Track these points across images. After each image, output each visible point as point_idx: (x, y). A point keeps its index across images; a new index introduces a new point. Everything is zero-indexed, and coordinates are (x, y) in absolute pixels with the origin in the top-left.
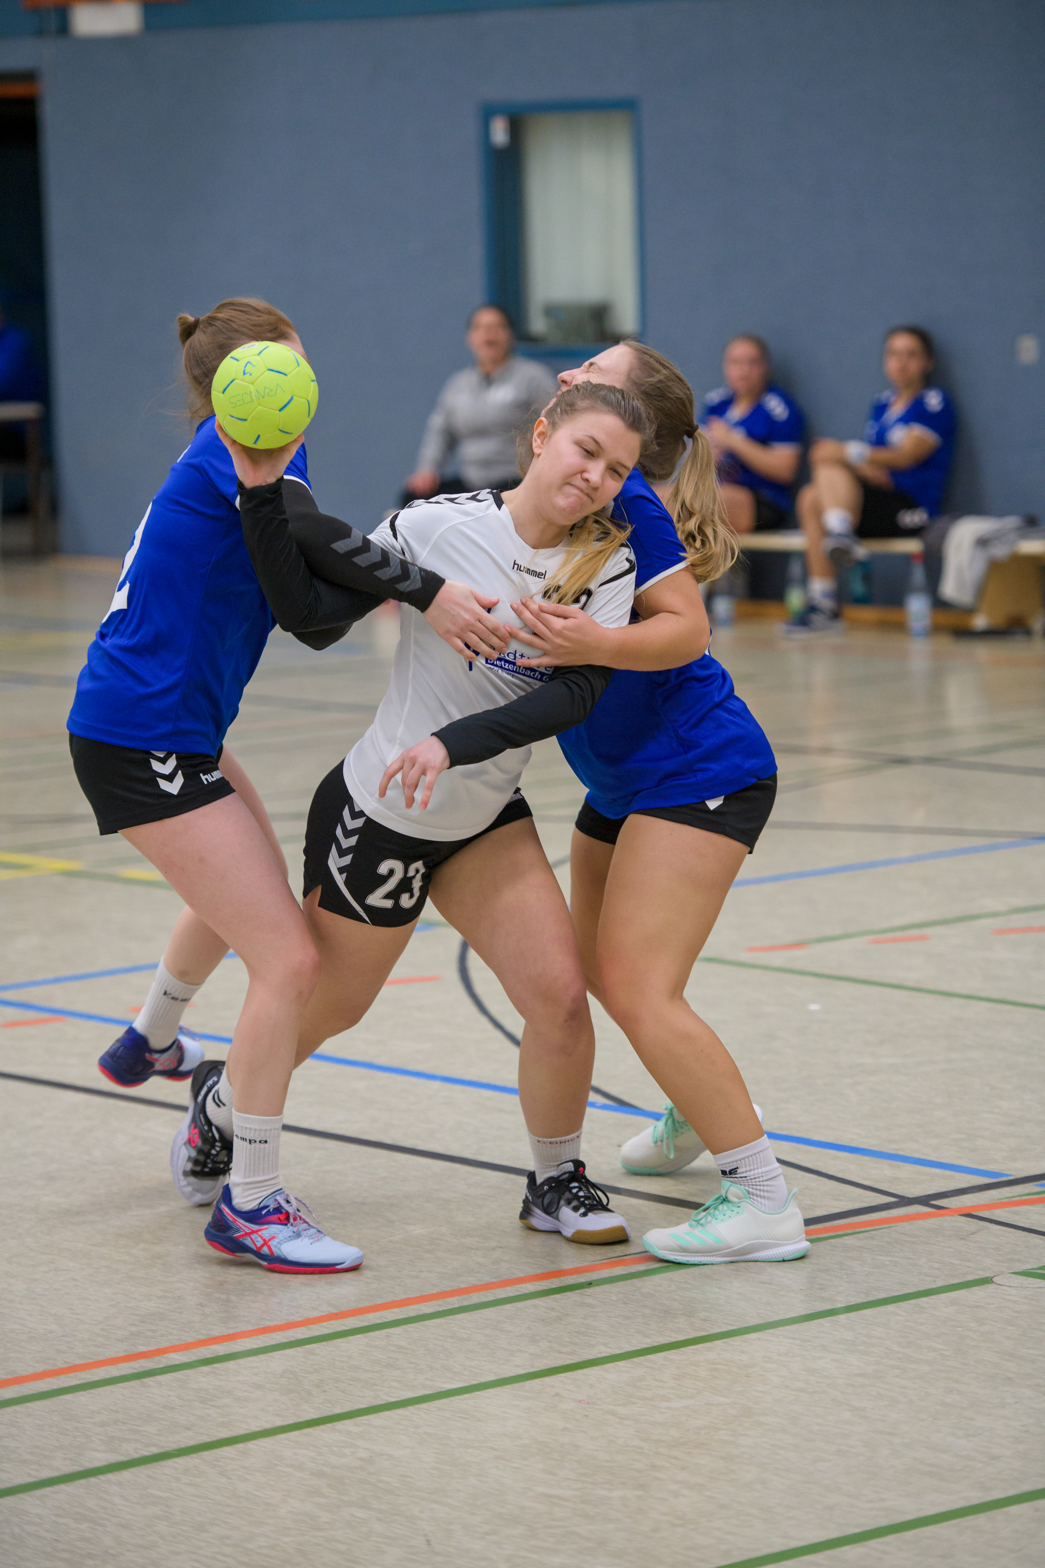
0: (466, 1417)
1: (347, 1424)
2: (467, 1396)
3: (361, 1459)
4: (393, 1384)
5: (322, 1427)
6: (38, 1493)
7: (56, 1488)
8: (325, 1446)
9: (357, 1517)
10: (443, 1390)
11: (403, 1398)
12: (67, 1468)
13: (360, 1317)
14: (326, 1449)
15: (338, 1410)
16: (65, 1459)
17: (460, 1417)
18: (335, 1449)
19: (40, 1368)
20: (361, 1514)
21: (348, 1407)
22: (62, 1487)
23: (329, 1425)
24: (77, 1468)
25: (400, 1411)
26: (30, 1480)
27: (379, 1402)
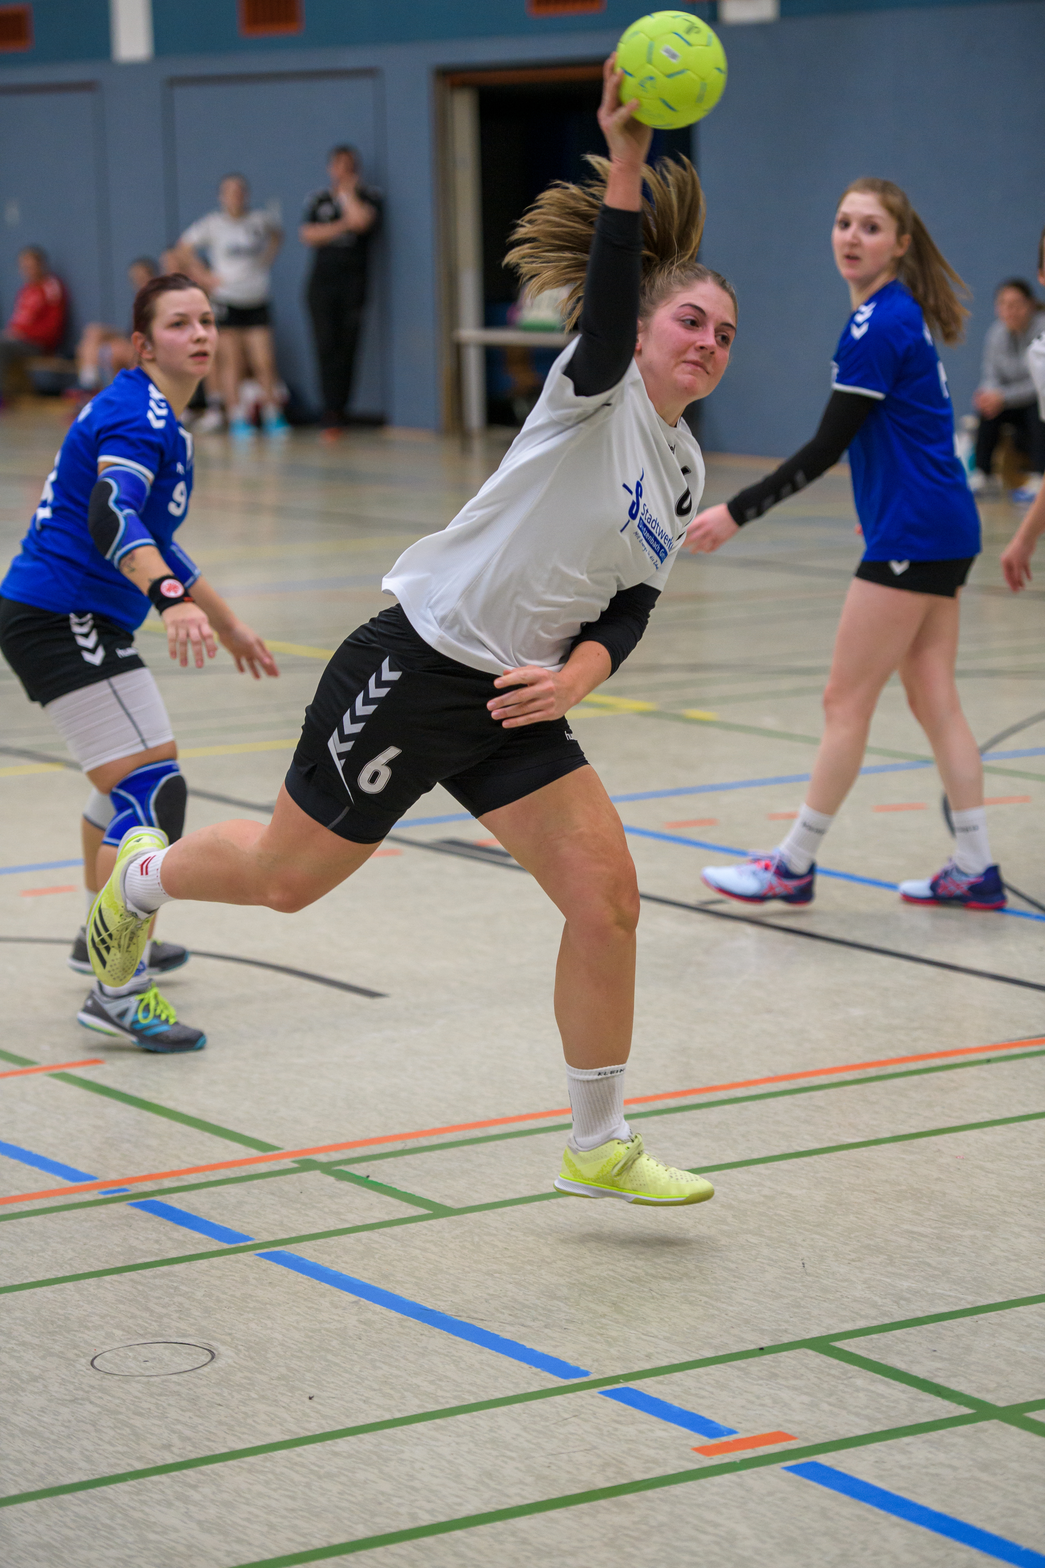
0: (860, 1165)
1: (760, 1168)
2: (864, 1149)
3: (765, 1196)
4: (806, 1137)
5: (739, 1169)
6: (500, 1210)
7: (515, 1207)
8: (738, 1185)
9: (750, 1242)
10: (845, 1143)
11: (811, 1148)
12: (527, 1192)
13: (792, 1081)
14: (738, 1186)
15: (755, 1156)
16: (528, 1185)
17: (854, 1166)
18: (745, 1187)
19: (524, 1111)
20: (754, 1240)
21: (764, 1154)
22: (520, 1206)
23: (745, 1168)
24: (536, 1193)
25: (806, 1159)
26: (497, 1200)
27: (791, 1151)
